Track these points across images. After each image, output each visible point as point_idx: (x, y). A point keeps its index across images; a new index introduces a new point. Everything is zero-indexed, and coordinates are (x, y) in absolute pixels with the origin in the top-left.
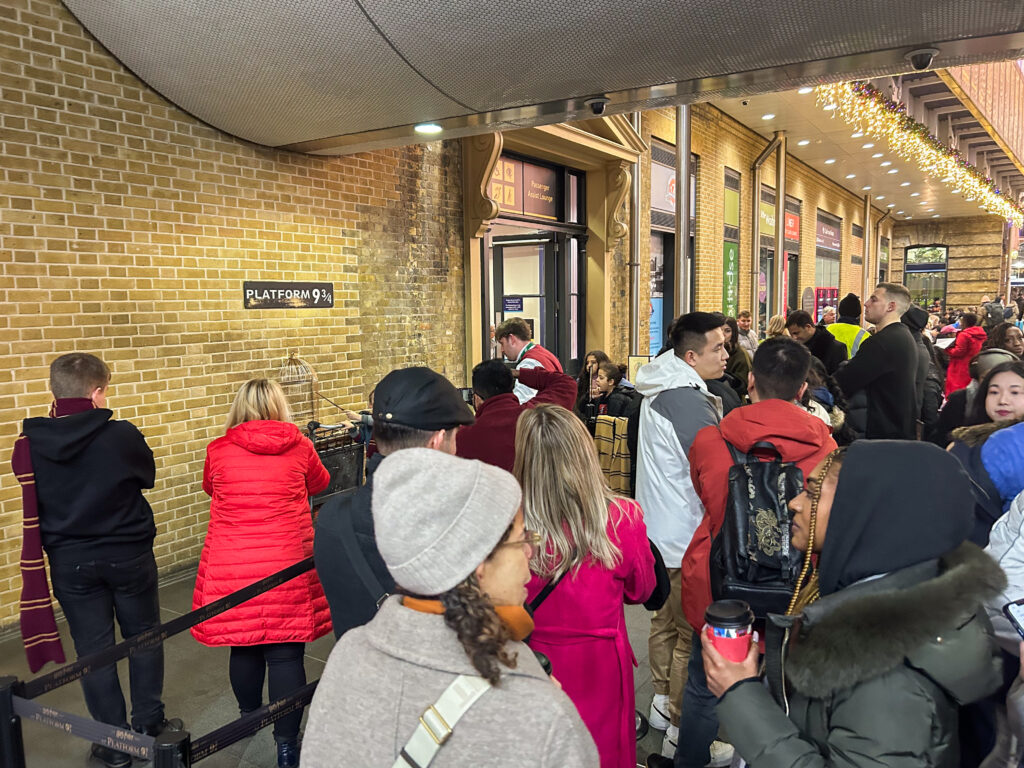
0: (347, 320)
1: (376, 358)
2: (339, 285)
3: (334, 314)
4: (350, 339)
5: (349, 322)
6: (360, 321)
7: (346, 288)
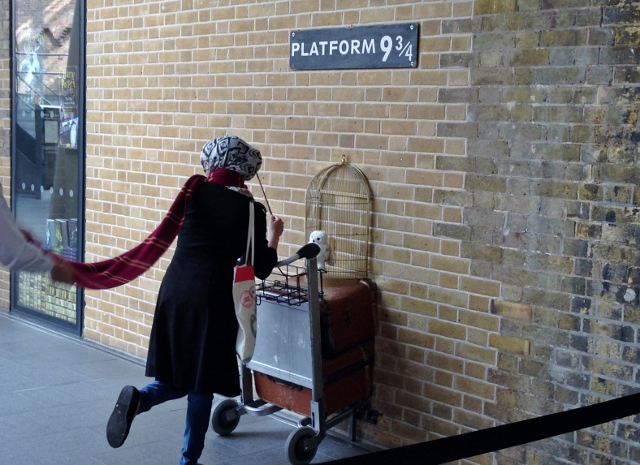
0: (442, 92)
1: (499, 175)
2: (433, 27)
3: (417, 79)
4: (447, 130)
5: (445, 96)
6: (471, 96)
7: (446, 30)
